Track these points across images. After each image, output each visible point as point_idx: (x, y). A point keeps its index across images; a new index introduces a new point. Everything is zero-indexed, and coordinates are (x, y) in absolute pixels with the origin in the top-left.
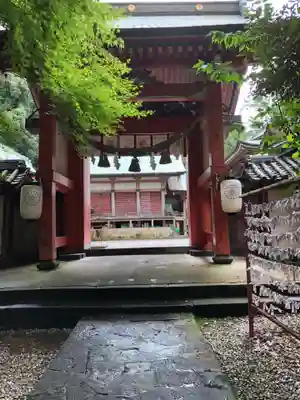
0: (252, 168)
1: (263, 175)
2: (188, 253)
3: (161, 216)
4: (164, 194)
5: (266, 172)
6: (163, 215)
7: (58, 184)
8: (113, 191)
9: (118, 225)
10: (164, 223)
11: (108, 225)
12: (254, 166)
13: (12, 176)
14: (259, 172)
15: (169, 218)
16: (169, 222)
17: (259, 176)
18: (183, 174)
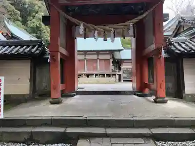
0: (174, 46)
1: (183, 50)
2: (135, 94)
3: (110, 72)
4: (111, 60)
5: (184, 48)
6: (111, 72)
9: (88, 76)
10: (111, 76)
11: (83, 76)
12: (175, 44)
13: (35, 49)
14: (179, 48)
15: (114, 73)
16: (114, 75)
17: (180, 50)
18: (122, 50)
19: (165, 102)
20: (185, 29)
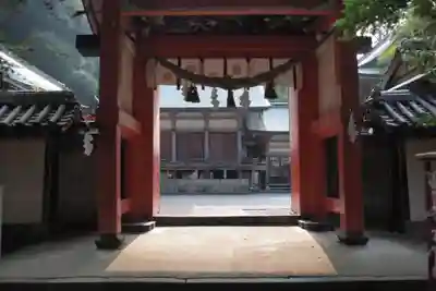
1: (402, 119)
2: (297, 224)
3: (237, 164)
4: (240, 135)
5: (405, 116)
6: (240, 164)
7: (124, 129)
8: (174, 130)
10: (241, 174)
12: (388, 106)
14: (396, 115)
15: (246, 167)
16: (248, 173)
17: (396, 121)
18: (266, 108)
19: (362, 242)
20: (410, 68)
